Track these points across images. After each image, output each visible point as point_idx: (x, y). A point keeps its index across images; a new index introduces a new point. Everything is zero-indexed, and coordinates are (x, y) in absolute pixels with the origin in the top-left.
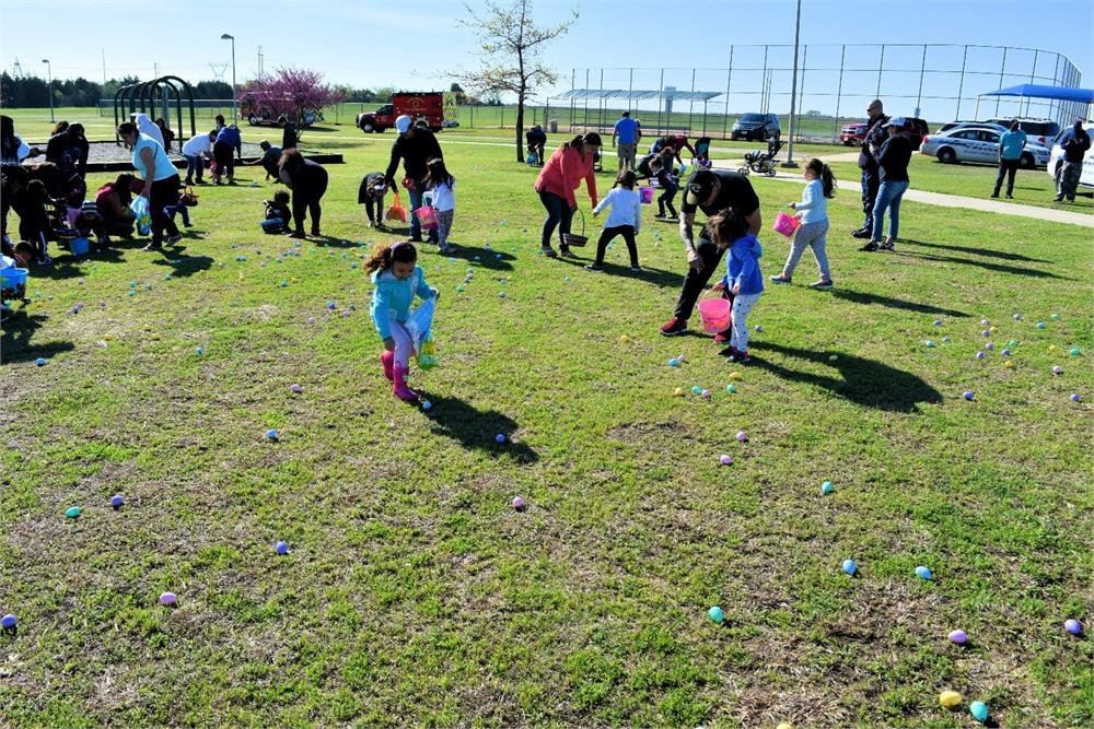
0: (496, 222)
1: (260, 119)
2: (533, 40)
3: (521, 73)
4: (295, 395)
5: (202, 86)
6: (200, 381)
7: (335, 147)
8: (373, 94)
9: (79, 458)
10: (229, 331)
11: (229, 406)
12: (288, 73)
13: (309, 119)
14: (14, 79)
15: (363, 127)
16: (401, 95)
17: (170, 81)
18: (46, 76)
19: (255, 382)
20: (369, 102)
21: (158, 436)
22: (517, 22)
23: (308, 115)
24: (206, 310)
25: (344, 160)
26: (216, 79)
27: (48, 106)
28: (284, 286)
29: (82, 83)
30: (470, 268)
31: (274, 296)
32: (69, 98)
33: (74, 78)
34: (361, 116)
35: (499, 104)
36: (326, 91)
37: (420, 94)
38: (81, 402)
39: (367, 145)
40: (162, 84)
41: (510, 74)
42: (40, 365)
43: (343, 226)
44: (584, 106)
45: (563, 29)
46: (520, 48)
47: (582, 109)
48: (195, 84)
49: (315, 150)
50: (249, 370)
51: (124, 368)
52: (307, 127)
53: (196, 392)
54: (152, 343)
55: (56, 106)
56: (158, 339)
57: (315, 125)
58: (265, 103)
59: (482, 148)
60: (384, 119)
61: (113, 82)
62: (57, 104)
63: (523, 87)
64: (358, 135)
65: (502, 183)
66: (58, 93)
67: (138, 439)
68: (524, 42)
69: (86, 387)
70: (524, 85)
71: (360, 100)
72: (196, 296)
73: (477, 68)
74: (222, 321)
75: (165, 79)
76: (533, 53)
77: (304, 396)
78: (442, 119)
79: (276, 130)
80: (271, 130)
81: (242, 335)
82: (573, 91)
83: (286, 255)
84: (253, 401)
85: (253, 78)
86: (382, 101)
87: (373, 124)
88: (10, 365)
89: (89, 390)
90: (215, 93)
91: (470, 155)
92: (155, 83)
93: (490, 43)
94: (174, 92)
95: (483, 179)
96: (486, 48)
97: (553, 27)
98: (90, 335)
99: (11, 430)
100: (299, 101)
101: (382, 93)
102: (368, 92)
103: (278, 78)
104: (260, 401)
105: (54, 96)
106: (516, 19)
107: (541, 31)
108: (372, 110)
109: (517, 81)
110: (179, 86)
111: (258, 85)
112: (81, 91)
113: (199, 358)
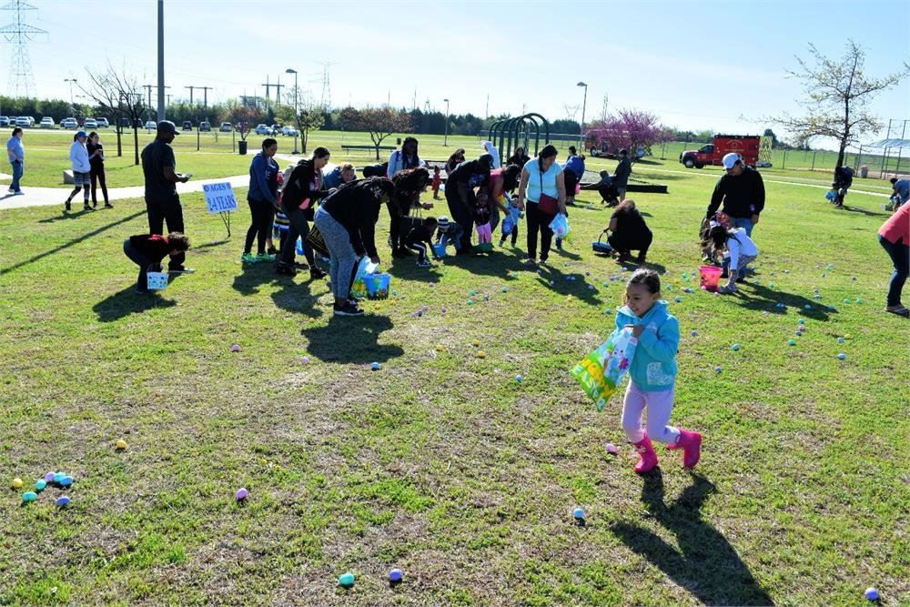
0: (821, 266)
1: (600, 151)
2: (861, 90)
3: (846, 121)
4: (609, 457)
5: (557, 123)
6: (513, 418)
7: (659, 179)
8: (694, 136)
9: (375, 497)
10: (549, 359)
11: (538, 457)
12: (629, 114)
13: (641, 153)
14: (423, 112)
15: (685, 163)
16: (719, 137)
17: (533, 117)
18: (446, 111)
19: (569, 428)
20: (691, 141)
21: (458, 484)
22: (848, 74)
23: (640, 150)
24: (532, 330)
25: (668, 191)
26: (569, 119)
27: (443, 134)
28: (609, 313)
29: (470, 117)
30: (801, 318)
31: (598, 324)
32: (459, 129)
33: (464, 114)
34: (684, 154)
35: (808, 149)
36: (657, 131)
37: (739, 137)
38: (397, 421)
39: (689, 178)
40: (527, 120)
41: (835, 122)
42: (374, 369)
43: (667, 255)
44: (897, 155)
45: (893, 80)
46: (847, 97)
47: (896, 158)
48: (552, 122)
49: (644, 180)
50: (565, 412)
51: (446, 387)
52: (638, 160)
53: (507, 432)
54: (476, 361)
55: (449, 134)
56: (482, 357)
57: (643, 159)
58: (606, 139)
59: (795, 187)
60: (704, 157)
61: (492, 117)
62: (450, 132)
63: (846, 134)
64: (681, 170)
65: (821, 224)
66: (453, 124)
67: (438, 484)
68: (852, 92)
69: (406, 403)
70: (847, 132)
71: (683, 140)
72: (527, 312)
73: (801, 115)
74: (544, 346)
75: (529, 116)
76: (861, 102)
77: (620, 461)
78: (757, 159)
79: (612, 161)
80: (607, 160)
81: (562, 365)
82: (887, 140)
83: (612, 280)
84: (564, 456)
85: (598, 118)
86: (702, 141)
87: (694, 161)
88: (349, 365)
89: (409, 406)
90: (567, 129)
91: (783, 193)
92: (521, 119)
93: (818, 92)
94: (535, 127)
95: (800, 218)
96: (815, 97)
97: (882, 79)
98: (425, 342)
99: (327, 443)
100: (634, 138)
101: (703, 135)
102: (691, 133)
103: (619, 118)
104: (572, 458)
105: (449, 126)
106: (847, 70)
107: (869, 82)
108: (694, 148)
109: (841, 128)
110: (540, 122)
111: (601, 124)
112: (468, 124)
113: (518, 386)
